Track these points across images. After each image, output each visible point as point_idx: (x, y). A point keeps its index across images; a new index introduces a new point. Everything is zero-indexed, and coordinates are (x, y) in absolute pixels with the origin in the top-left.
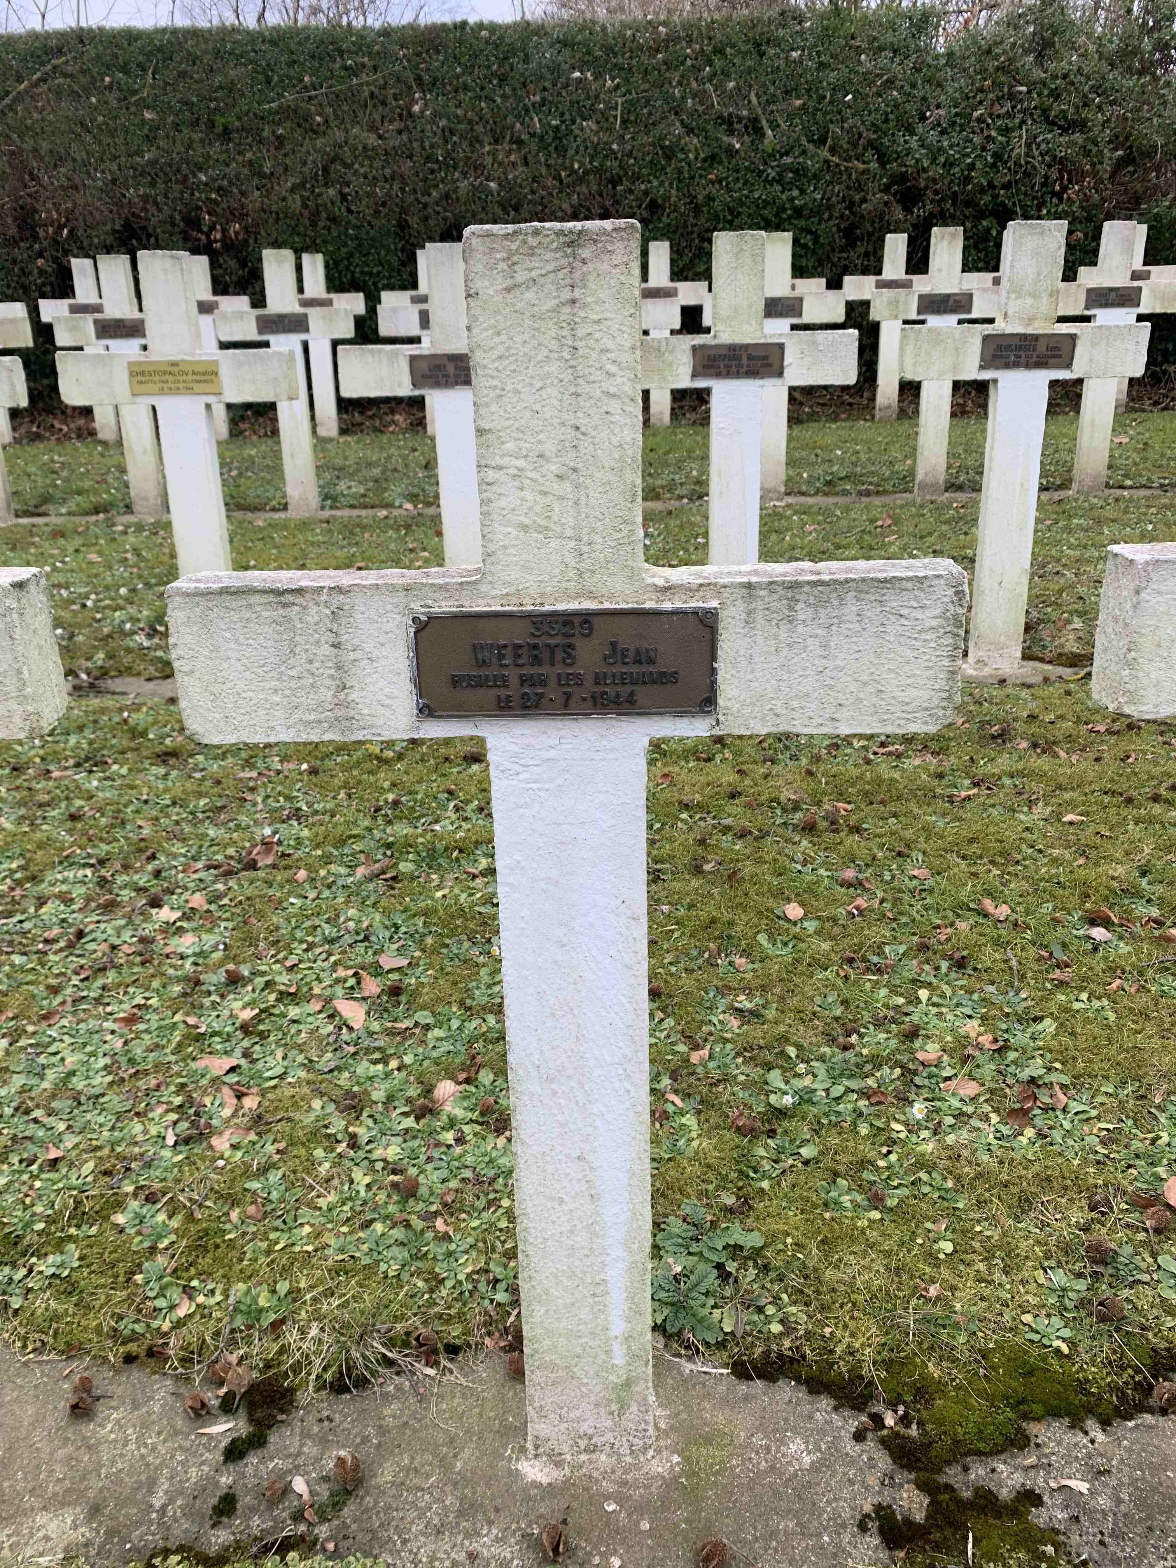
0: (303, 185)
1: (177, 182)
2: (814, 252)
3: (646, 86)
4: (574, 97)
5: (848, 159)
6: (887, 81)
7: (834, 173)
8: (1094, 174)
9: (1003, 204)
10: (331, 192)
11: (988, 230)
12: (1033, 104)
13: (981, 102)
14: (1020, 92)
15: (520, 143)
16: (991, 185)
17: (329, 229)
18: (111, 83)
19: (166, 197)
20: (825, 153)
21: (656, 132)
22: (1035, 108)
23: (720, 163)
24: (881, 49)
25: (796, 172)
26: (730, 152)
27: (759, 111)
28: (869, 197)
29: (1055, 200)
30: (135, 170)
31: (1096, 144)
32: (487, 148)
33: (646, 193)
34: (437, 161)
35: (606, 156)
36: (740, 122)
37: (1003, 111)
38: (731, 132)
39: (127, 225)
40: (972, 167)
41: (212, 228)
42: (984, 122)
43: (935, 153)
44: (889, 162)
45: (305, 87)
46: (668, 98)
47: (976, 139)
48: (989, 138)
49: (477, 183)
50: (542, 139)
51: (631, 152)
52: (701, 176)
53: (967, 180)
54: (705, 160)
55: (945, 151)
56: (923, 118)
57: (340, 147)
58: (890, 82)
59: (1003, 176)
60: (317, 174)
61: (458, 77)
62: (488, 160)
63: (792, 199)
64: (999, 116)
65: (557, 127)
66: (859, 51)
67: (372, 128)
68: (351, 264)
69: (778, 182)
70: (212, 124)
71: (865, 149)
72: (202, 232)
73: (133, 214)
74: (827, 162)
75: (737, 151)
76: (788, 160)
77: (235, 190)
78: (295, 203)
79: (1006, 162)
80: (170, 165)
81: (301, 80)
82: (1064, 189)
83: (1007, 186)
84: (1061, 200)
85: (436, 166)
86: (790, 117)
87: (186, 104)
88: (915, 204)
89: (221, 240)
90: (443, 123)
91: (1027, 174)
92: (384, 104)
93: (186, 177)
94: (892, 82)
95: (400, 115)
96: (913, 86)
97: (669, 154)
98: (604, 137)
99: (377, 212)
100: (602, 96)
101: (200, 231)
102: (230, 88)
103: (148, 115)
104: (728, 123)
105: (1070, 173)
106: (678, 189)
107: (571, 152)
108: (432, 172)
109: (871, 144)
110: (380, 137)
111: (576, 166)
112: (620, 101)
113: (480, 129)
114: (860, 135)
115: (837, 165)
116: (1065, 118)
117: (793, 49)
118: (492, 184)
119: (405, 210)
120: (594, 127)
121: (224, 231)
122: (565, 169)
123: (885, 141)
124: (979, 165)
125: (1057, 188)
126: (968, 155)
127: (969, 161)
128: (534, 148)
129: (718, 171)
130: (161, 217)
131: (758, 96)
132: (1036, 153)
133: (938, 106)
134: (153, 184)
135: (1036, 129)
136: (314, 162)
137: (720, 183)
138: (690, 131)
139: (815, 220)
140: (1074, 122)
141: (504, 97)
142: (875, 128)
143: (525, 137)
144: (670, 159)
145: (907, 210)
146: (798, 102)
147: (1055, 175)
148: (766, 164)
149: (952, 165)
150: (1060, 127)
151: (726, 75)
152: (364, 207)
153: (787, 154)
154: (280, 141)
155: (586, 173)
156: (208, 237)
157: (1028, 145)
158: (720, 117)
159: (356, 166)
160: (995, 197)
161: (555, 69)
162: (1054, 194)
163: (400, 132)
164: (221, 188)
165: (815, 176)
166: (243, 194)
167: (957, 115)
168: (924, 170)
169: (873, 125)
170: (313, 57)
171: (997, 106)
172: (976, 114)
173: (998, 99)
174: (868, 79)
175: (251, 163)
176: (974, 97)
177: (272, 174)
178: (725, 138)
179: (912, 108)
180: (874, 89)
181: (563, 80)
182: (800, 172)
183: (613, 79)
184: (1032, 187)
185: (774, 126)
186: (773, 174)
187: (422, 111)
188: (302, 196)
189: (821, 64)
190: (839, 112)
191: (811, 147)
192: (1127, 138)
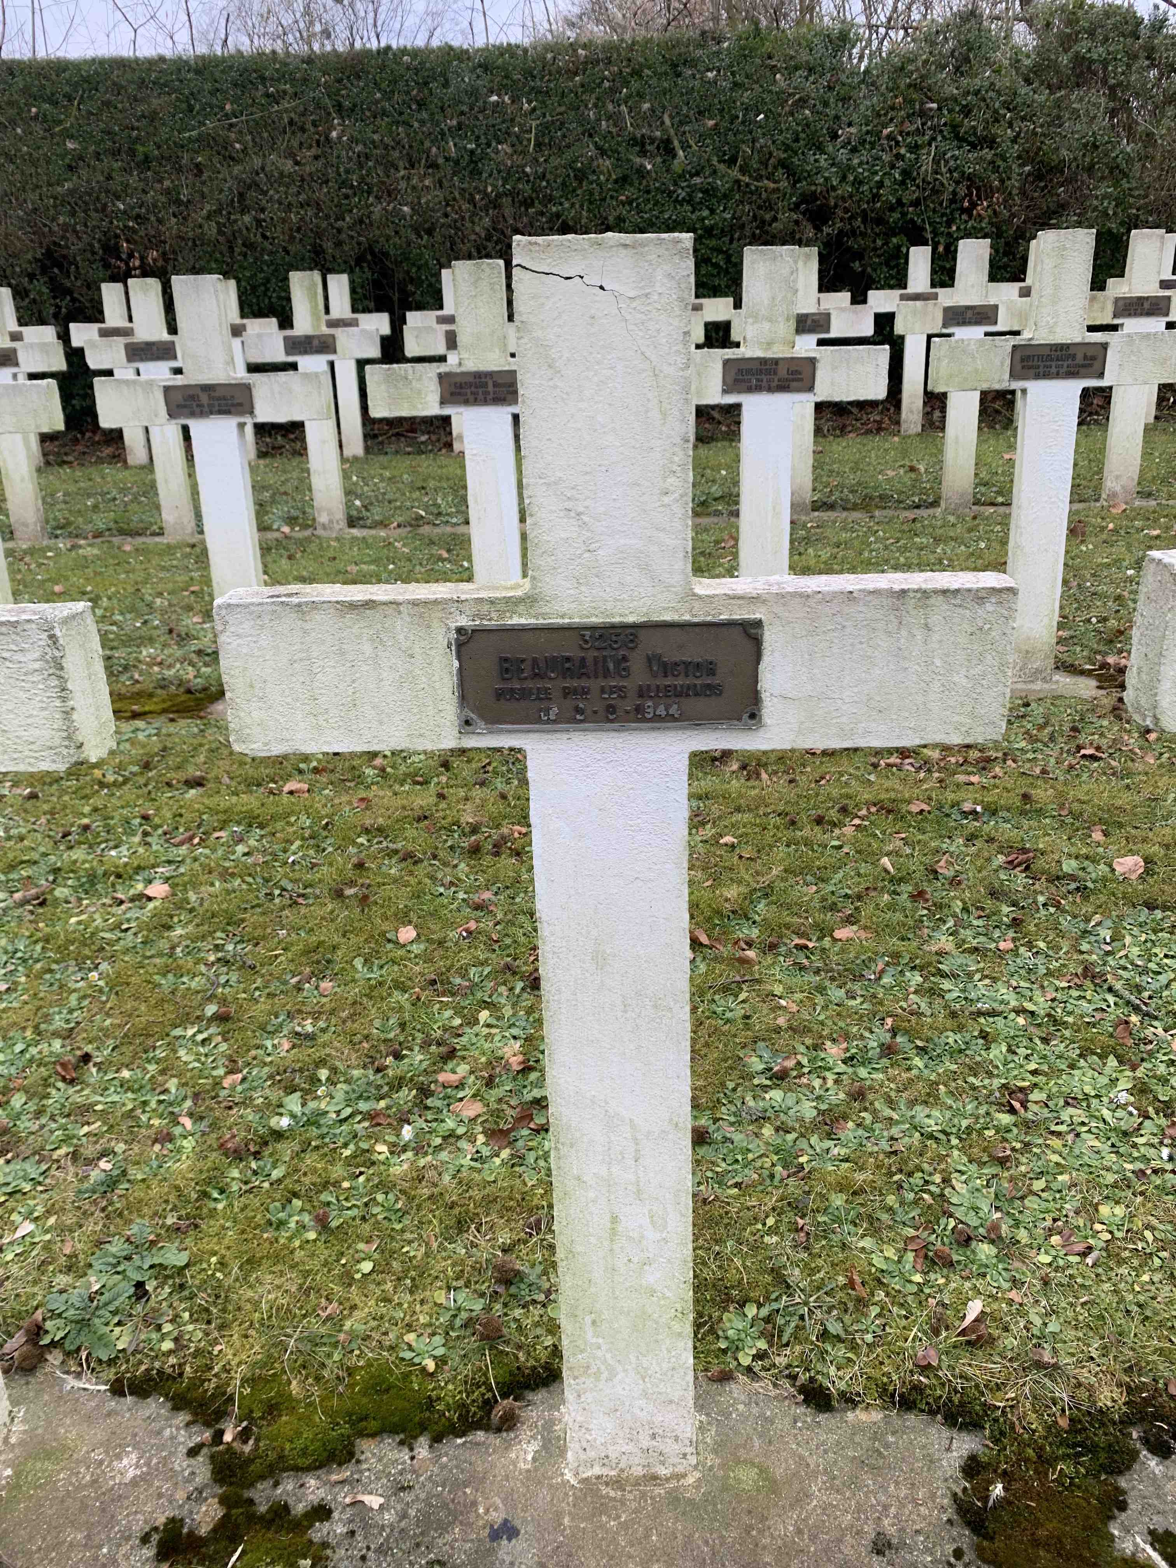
0: (219, 211)
1: (96, 211)
2: (727, 272)
3: (563, 109)
4: (491, 121)
5: (759, 178)
6: (800, 99)
7: (745, 193)
8: (1002, 189)
9: (912, 220)
10: (247, 219)
11: (898, 248)
12: (943, 121)
13: (892, 120)
14: (931, 109)
15: (434, 165)
16: (899, 202)
17: (245, 255)
18: (37, 114)
19: (86, 226)
20: (735, 173)
21: (568, 155)
22: (945, 124)
23: (631, 185)
24: (796, 68)
25: (705, 192)
26: (641, 172)
27: (672, 132)
28: (780, 216)
29: (964, 217)
30: (55, 198)
31: (1005, 160)
32: (402, 173)
33: (558, 215)
34: (352, 186)
35: (519, 179)
36: (652, 143)
37: (913, 128)
38: (643, 153)
39: (49, 253)
40: (880, 185)
41: (131, 256)
42: (894, 139)
43: (844, 172)
44: (799, 181)
45: (226, 115)
46: (582, 120)
47: (886, 157)
48: (899, 157)
49: (390, 208)
50: (457, 163)
51: (544, 176)
52: (612, 197)
53: (876, 197)
54: (616, 181)
55: (854, 169)
56: (835, 136)
57: (257, 174)
58: (802, 102)
59: (911, 194)
60: (232, 201)
61: (377, 102)
62: (403, 185)
63: (703, 219)
64: (908, 134)
65: (472, 152)
66: (774, 69)
67: (291, 155)
68: (267, 289)
69: (688, 202)
70: (132, 152)
71: (775, 168)
72: (121, 260)
73: (55, 243)
74: (738, 182)
75: (648, 172)
76: (697, 180)
77: (153, 218)
78: (211, 230)
79: (914, 180)
80: (90, 195)
81: (223, 108)
82: (973, 205)
83: (916, 203)
84: (970, 216)
85: (350, 192)
86: (702, 137)
87: (109, 133)
88: (825, 223)
89: (140, 267)
90: (359, 148)
91: (935, 192)
92: (303, 130)
93: (105, 206)
94: (805, 102)
95: (318, 142)
96: (826, 104)
97: (581, 175)
98: (518, 160)
99: (292, 238)
100: (518, 119)
101: (119, 258)
102: (153, 117)
103: (70, 145)
104: (640, 144)
105: (978, 189)
106: (589, 211)
107: (484, 175)
108: (347, 197)
109: (783, 164)
110: (297, 163)
111: (489, 189)
112: (534, 124)
113: (396, 154)
114: (770, 154)
115: (747, 185)
116: (975, 134)
117: (708, 70)
118: (405, 209)
119: (319, 235)
120: (509, 150)
121: (142, 258)
122: (479, 192)
123: (795, 160)
124: (887, 183)
125: (966, 204)
126: (876, 173)
127: (877, 178)
128: (449, 171)
129: (629, 192)
130: (81, 245)
131: (671, 117)
132: (944, 170)
133: (850, 125)
134: (73, 214)
135: (944, 146)
136: (230, 189)
137: (630, 203)
138: (602, 152)
139: (726, 239)
140: (985, 138)
141: (422, 122)
142: (787, 148)
143: (441, 161)
144: (581, 183)
145: (818, 229)
146: (711, 123)
147: (962, 191)
148: (676, 184)
149: (861, 183)
150: (970, 144)
151: (641, 95)
152: (279, 234)
153: (697, 174)
154: (199, 169)
155: (499, 196)
156: (127, 264)
157: (936, 162)
158: (634, 139)
159: (271, 192)
160: (904, 214)
161: (474, 93)
162: (963, 211)
163: (316, 158)
164: (138, 216)
165: (725, 196)
166: (160, 221)
167: (868, 132)
168: (834, 188)
169: (783, 143)
170: (236, 85)
171: (907, 124)
172: (886, 132)
173: (908, 116)
174: (781, 98)
175: (168, 192)
176: (885, 115)
177: (189, 201)
178: (638, 160)
179: (823, 126)
180: (787, 109)
181: (480, 104)
182: (709, 192)
183: (529, 102)
184: (941, 204)
185: (685, 147)
186: (682, 194)
187: (339, 138)
188: (218, 223)
189: (736, 84)
190: (751, 132)
191: (722, 167)
192: (1037, 154)
